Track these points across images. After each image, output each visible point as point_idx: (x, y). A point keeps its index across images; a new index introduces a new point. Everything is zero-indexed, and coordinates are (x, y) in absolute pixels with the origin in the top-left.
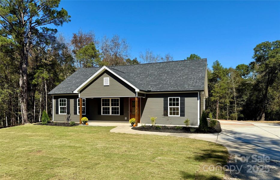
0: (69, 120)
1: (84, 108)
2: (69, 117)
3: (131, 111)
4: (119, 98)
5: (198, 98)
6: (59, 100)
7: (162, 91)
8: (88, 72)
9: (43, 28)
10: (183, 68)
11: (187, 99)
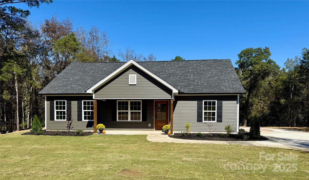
0: (70, 128)
1: (92, 112)
2: (71, 124)
3: (156, 117)
4: (141, 101)
5: (237, 102)
6: (55, 102)
7: (196, 93)
8: (86, 68)
9: (10, 7)
10: (209, 68)
11: (225, 103)
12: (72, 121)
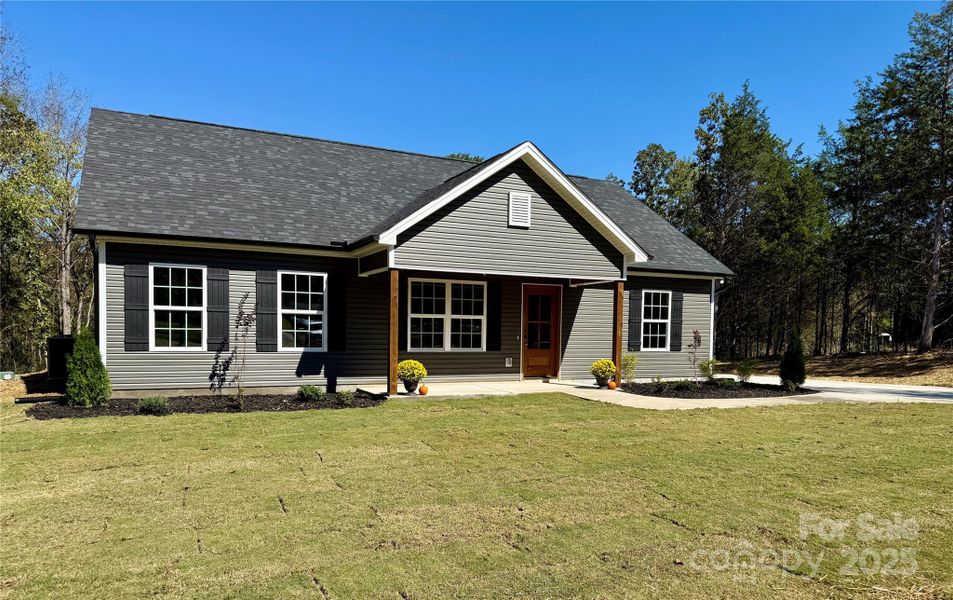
0: (222, 381)
2: (228, 363)
3: (525, 336)
4: (485, 284)
12: (235, 352)
